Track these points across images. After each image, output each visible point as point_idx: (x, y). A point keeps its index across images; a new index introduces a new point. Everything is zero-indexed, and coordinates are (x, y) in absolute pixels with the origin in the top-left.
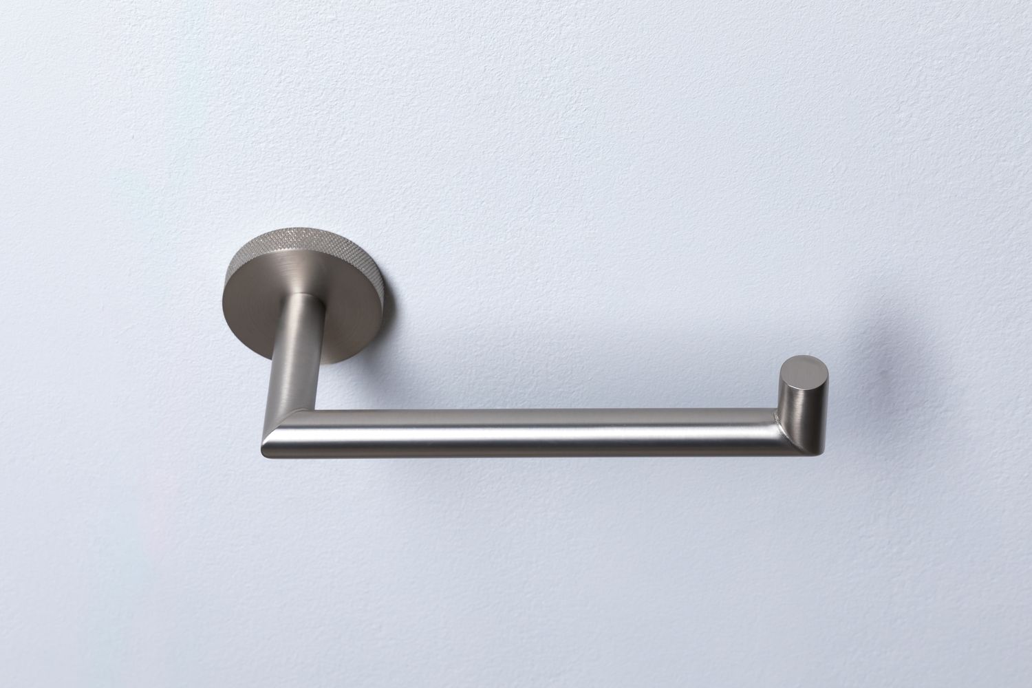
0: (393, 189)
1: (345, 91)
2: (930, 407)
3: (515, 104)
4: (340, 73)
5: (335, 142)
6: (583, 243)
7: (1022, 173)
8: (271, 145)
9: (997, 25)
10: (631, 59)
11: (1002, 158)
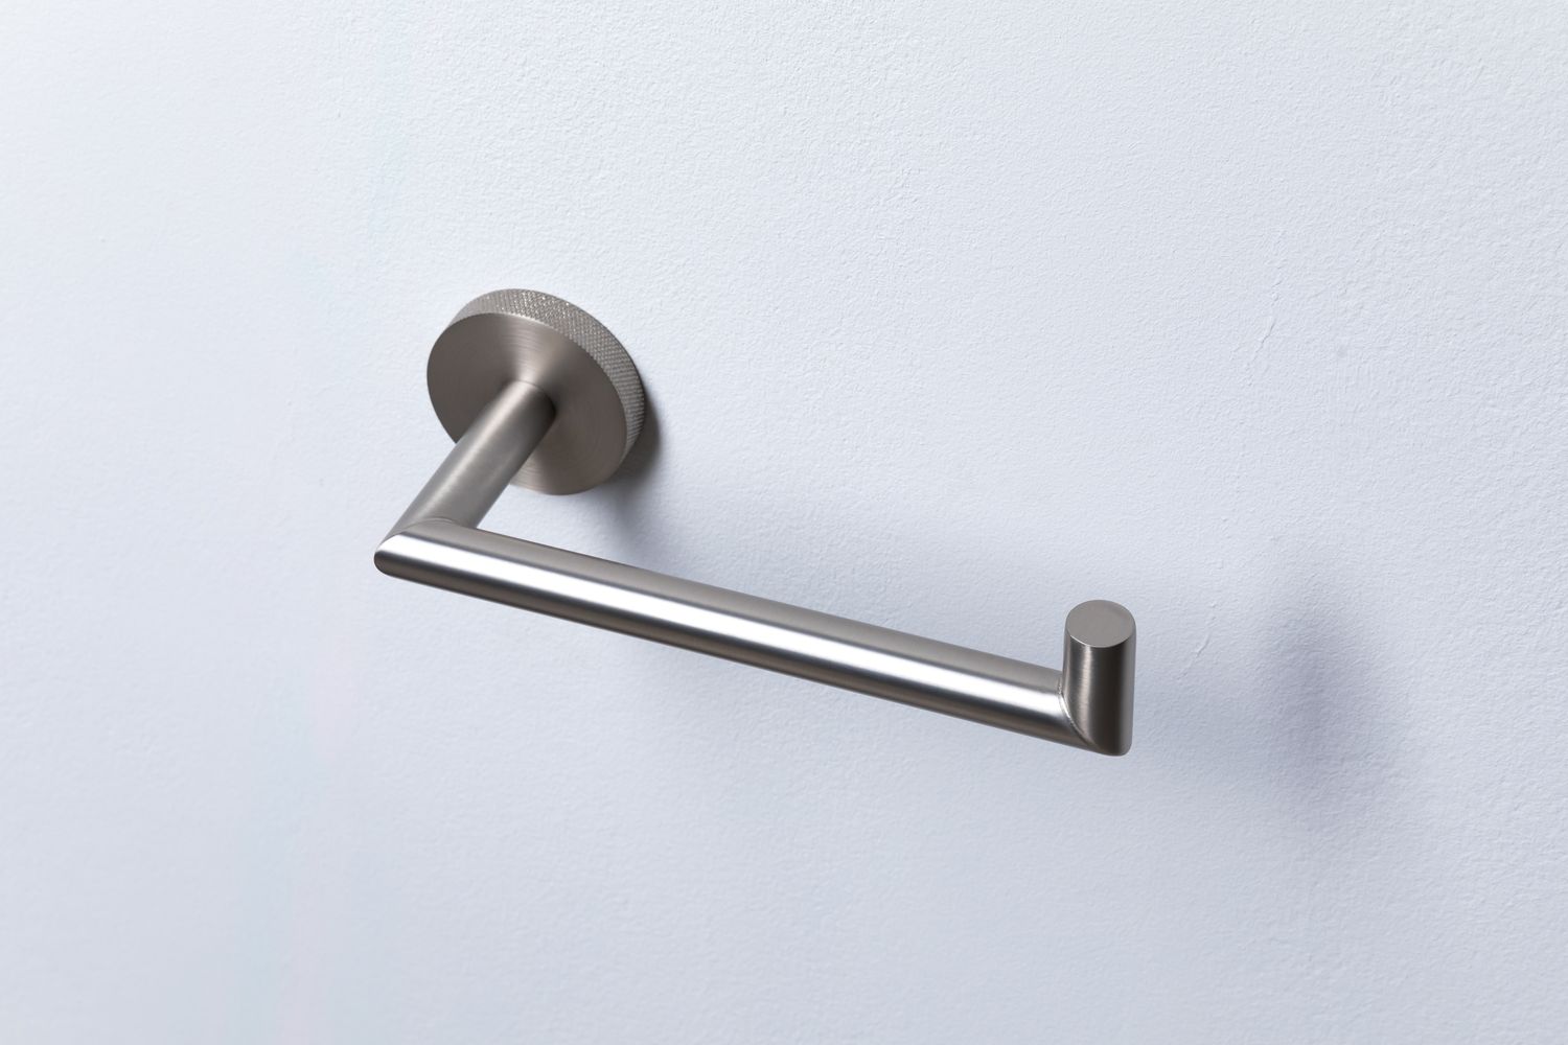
0: (661, 263)
1: (604, 105)
2: (1376, 764)
3: (822, 173)
4: (599, 78)
5: (590, 178)
6: (906, 399)
7: (1518, 430)
8: (510, 165)
9: (1490, 190)
10: (977, 137)
11: (1491, 402)
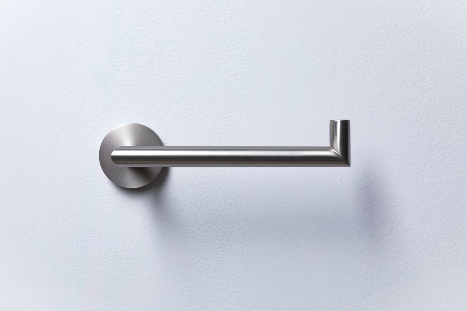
0: (171, 104)
1: (156, 55)
3: (220, 62)
4: (155, 47)
5: (151, 80)
6: (245, 132)
7: (416, 96)
8: (126, 82)
10: (264, 40)
11: (408, 89)
